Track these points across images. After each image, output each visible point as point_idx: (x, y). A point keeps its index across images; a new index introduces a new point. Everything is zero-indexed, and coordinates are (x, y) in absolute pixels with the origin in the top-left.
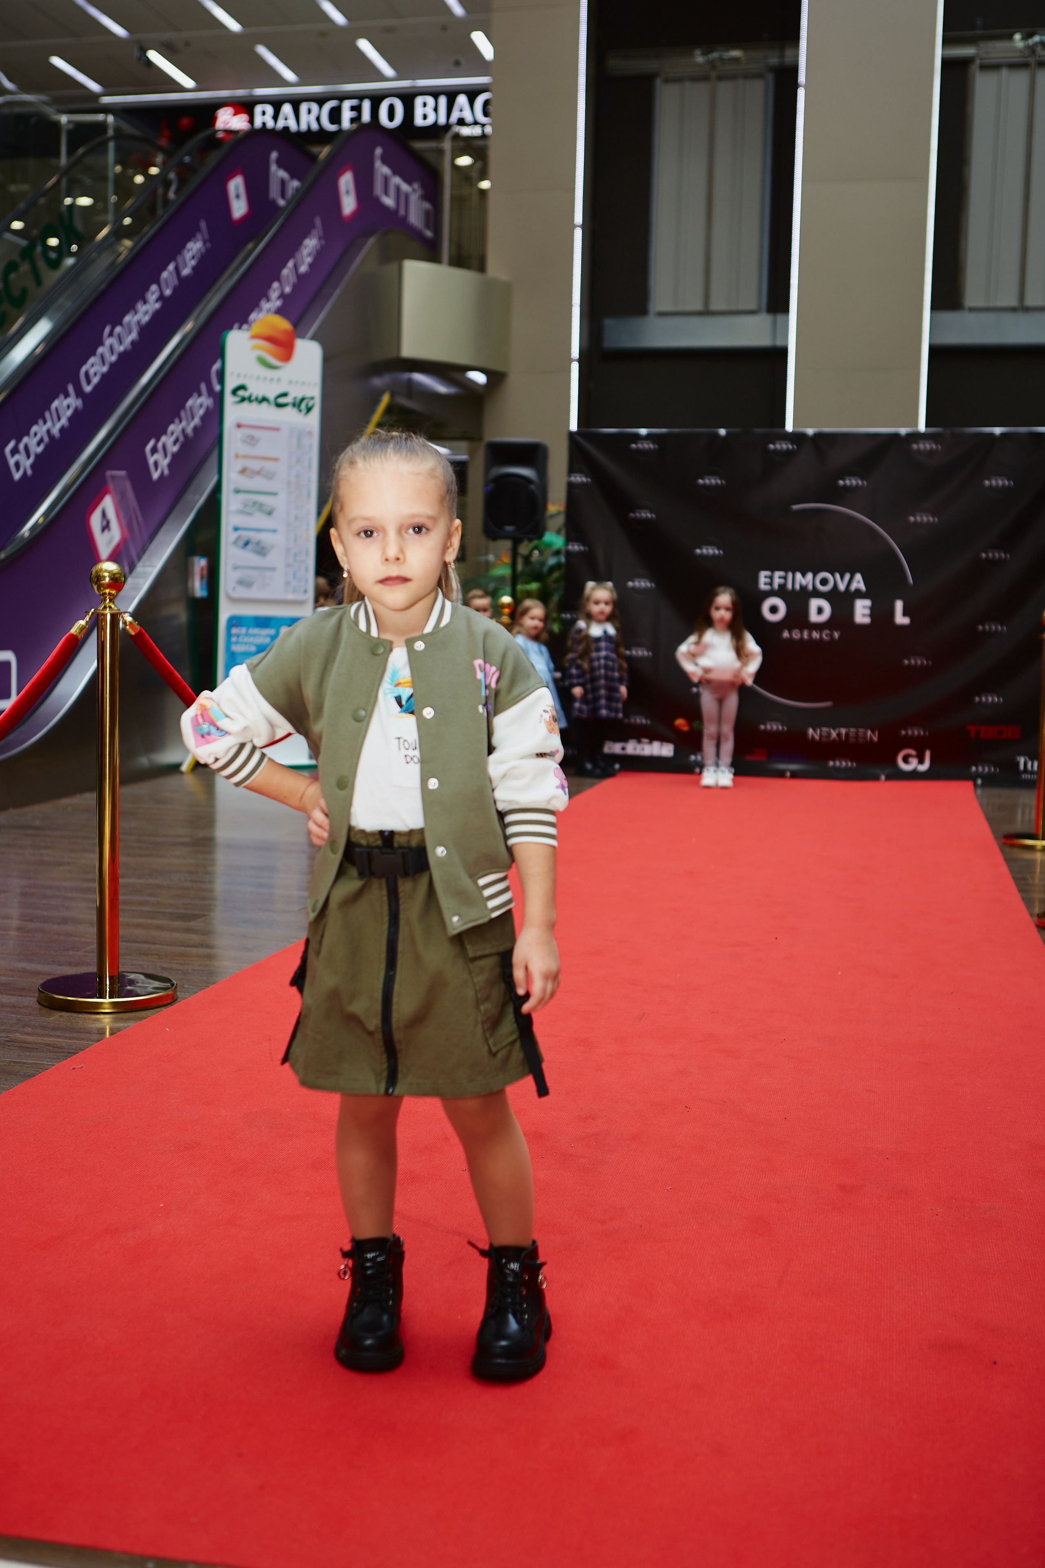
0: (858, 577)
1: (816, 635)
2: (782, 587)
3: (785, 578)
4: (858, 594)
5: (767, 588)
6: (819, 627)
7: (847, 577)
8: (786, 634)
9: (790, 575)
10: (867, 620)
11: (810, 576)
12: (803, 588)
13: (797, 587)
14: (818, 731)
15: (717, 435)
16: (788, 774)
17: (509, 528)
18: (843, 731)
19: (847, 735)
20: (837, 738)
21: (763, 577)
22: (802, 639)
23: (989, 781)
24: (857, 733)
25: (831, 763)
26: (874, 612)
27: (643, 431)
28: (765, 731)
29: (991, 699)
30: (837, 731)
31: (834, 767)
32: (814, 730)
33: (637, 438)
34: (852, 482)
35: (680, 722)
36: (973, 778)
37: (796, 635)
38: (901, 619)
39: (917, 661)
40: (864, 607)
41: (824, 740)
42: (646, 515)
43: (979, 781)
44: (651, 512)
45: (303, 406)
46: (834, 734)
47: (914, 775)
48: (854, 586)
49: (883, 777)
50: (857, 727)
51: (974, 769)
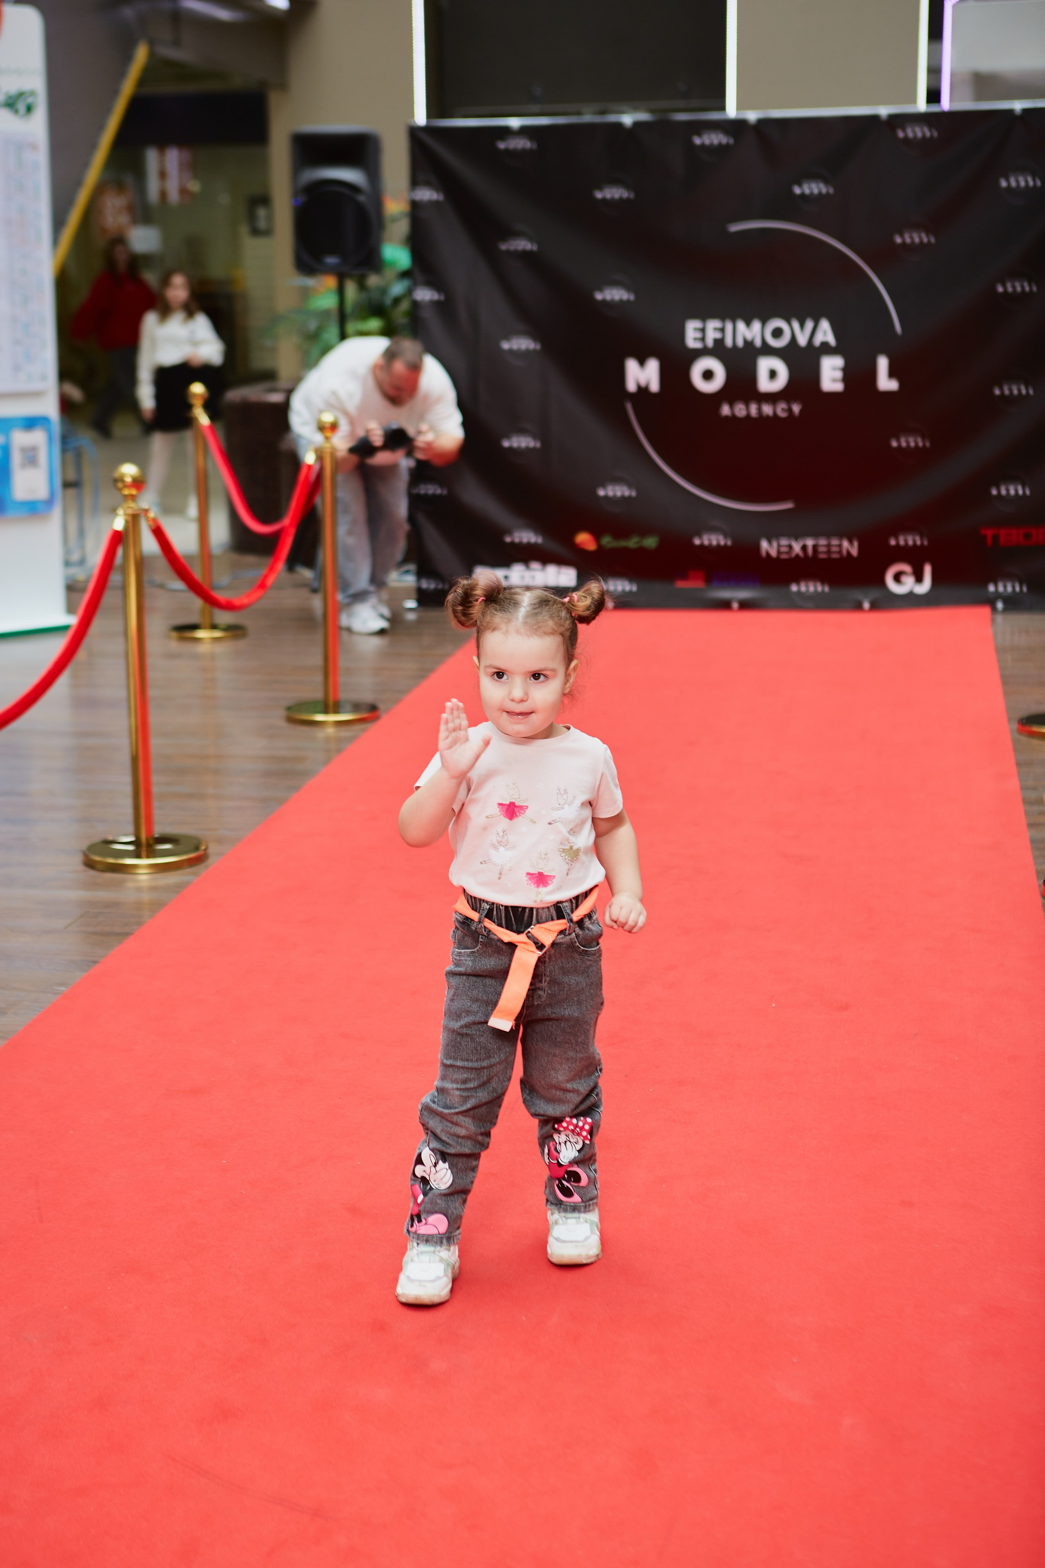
0: (825, 325)
1: (767, 409)
2: (719, 342)
3: (722, 330)
4: (826, 349)
5: (698, 345)
6: (772, 398)
7: (809, 325)
8: (726, 410)
9: (729, 326)
10: (839, 387)
11: (757, 325)
12: (749, 344)
13: (740, 343)
14: (775, 544)
15: (619, 126)
16: (735, 605)
17: (331, 260)
18: (810, 543)
19: (815, 547)
20: (801, 554)
21: (692, 329)
22: (748, 417)
23: (1013, 604)
24: (829, 546)
25: (794, 588)
26: (848, 375)
27: (515, 122)
28: (702, 546)
29: (1014, 490)
30: (801, 543)
31: (799, 593)
32: (770, 542)
33: (505, 132)
34: (813, 188)
35: (584, 539)
36: (990, 602)
37: (740, 410)
38: (886, 383)
39: (910, 441)
40: (834, 369)
41: (784, 556)
42: (523, 245)
43: (1000, 605)
44: (531, 239)
45: (21, 107)
46: (797, 548)
47: (911, 600)
48: (818, 340)
49: (866, 605)
50: (828, 535)
51: (991, 588)
